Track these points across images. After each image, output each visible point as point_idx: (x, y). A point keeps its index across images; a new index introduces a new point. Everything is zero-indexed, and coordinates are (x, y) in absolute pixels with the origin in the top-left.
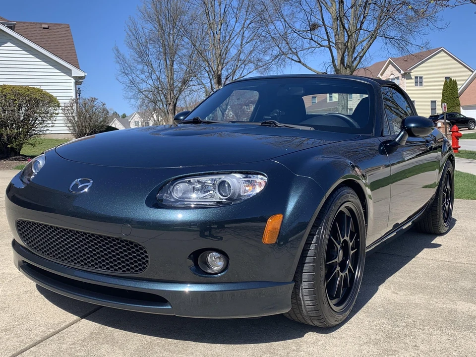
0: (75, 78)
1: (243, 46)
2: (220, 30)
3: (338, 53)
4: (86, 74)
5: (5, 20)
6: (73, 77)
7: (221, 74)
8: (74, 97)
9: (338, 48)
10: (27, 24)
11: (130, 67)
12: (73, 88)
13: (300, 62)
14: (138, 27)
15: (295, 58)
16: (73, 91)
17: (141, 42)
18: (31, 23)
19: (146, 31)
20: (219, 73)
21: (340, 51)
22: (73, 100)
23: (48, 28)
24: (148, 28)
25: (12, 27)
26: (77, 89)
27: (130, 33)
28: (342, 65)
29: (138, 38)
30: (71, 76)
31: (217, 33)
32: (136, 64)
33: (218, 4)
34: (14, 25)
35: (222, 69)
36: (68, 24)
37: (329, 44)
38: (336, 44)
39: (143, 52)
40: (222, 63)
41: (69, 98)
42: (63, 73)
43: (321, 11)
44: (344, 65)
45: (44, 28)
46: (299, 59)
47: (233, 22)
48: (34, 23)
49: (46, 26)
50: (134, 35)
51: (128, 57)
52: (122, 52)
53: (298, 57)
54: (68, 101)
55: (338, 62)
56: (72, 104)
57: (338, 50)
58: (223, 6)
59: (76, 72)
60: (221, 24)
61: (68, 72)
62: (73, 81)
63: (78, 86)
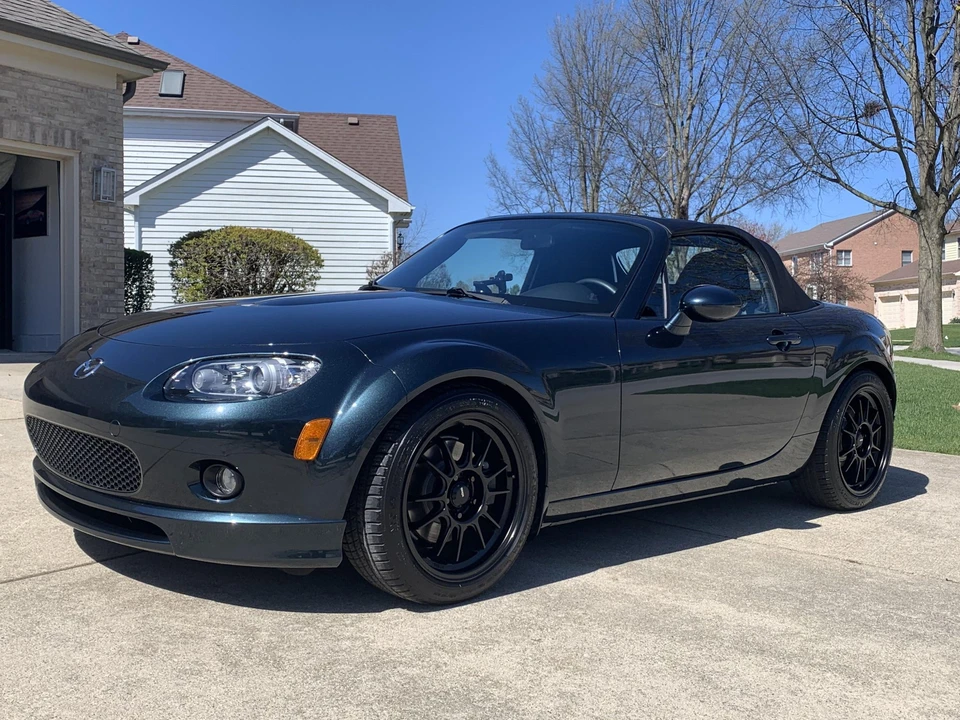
0: (394, 215)
1: (735, 149)
2: (690, 118)
3: (921, 163)
4: (413, 208)
5: (281, 111)
6: (390, 213)
7: (688, 204)
8: (390, 249)
9: (920, 154)
10: (322, 117)
11: (514, 192)
12: (389, 232)
13: (838, 181)
14: (533, 116)
15: (829, 174)
16: (389, 239)
17: (538, 145)
18: (330, 115)
19: (549, 124)
20: (684, 203)
21: (924, 159)
22: (388, 255)
23: (357, 124)
24: (551, 119)
25: (292, 125)
26: (397, 235)
27: (519, 130)
28: (928, 187)
29: (532, 138)
30: (387, 212)
31: (682, 124)
32: (526, 187)
33: (687, 68)
34: (297, 120)
35: (690, 194)
36: (393, 115)
37: (900, 144)
38: (917, 145)
39: (541, 164)
40: (689, 183)
41: (381, 251)
42: (374, 205)
43: (882, 77)
44: (933, 188)
45: (351, 124)
46: (836, 174)
47: (715, 100)
48: (334, 115)
49: (355, 120)
50: (525, 133)
51: (512, 175)
52: (501, 164)
53: (833, 170)
54: (378, 257)
55: (919, 182)
56: (386, 262)
57: (920, 156)
58: (697, 73)
59: (397, 205)
60: (693, 108)
61: (381, 204)
62: (390, 220)
63: (399, 230)
